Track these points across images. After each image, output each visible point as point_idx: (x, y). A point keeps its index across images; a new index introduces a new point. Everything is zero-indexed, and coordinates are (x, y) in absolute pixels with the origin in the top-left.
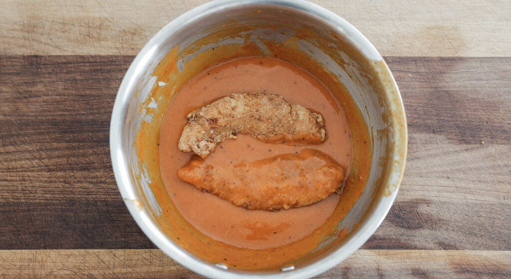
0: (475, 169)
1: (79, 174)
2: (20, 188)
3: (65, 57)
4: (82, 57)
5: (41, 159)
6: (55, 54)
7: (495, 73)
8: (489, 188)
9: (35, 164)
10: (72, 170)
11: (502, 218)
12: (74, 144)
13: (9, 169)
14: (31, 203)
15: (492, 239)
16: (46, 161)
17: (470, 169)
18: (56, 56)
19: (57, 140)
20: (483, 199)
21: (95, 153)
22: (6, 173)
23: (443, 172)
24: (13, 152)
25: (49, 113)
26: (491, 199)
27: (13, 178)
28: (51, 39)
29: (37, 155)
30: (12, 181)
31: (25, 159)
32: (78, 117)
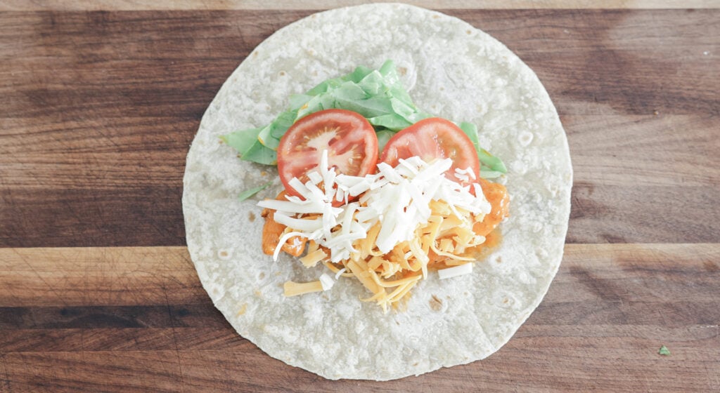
0: (648, 145)
1: (157, 155)
2: (84, 172)
3: (138, 12)
4: (159, 12)
5: (109, 136)
7: (671, 28)
8: (665, 168)
9: (102, 142)
10: (148, 149)
11: (681, 204)
12: (151, 119)
13: (71, 149)
14: (99, 191)
15: (668, 229)
16: (116, 140)
17: (642, 145)
18: (127, 12)
19: (129, 114)
20: (657, 181)
21: (176, 130)
22: (66, 154)
23: (608, 149)
24: (76, 128)
25: (118, 81)
26: (666, 181)
27: (75, 160)
29: (104, 131)
30: (74, 163)
31: (90, 137)
32: (155, 85)
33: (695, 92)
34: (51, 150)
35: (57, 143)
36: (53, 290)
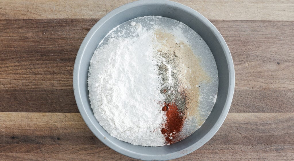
0: (240, 74)
1: (49, 76)
2: (21, 83)
3: (43, 19)
4: (50, 19)
5: (31, 69)
6: (38, 18)
7: (249, 28)
8: (246, 83)
9: (28, 71)
10: (46, 74)
11: (251, 97)
12: (47, 62)
13: (16, 74)
14: (26, 90)
15: (246, 107)
16: (33, 70)
18: (39, 19)
19: (38, 60)
20: (242, 88)
21: (57, 66)
22: (14, 76)
24: (18, 65)
25: (34, 47)
26: (246, 89)
27: (18, 78)
28: (36, 11)
29: (29, 67)
30: (17, 79)
31: (23, 69)
32: (48, 48)
33: (257, 53)
34: (9, 74)
35: (11, 71)
36: (9, 129)
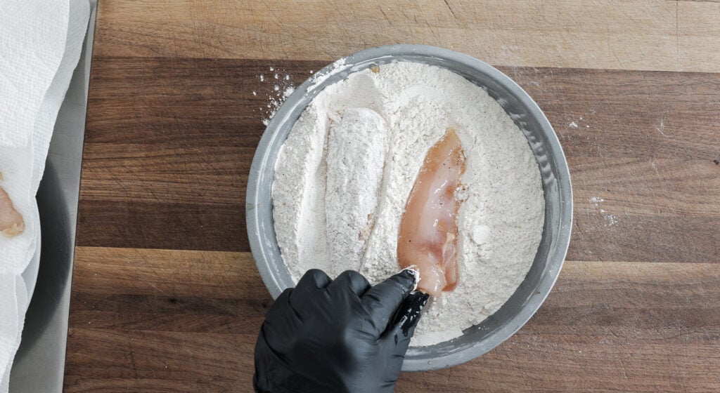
0: (635, 182)
2: (189, 190)
3: (233, 60)
4: (250, 61)
5: (209, 162)
6: (224, 58)
7: (657, 87)
8: (648, 201)
9: (203, 166)
12: (241, 148)
13: (179, 171)
14: (200, 206)
15: (647, 251)
16: (214, 164)
17: (631, 183)
18: (225, 59)
19: (224, 144)
20: (640, 212)
22: (176, 175)
23: (604, 185)
24: (183, 154)
25: (217, 117)
26: (649, 213)
27: (182, 180)
28: (220, 42)
29: (205, 158)
30: (181, 183)
31: (194, 162)
32: (245, 121)
33: (674, 140)
34: (165, 171)
35: (169, 166)
36: (165, 283)
